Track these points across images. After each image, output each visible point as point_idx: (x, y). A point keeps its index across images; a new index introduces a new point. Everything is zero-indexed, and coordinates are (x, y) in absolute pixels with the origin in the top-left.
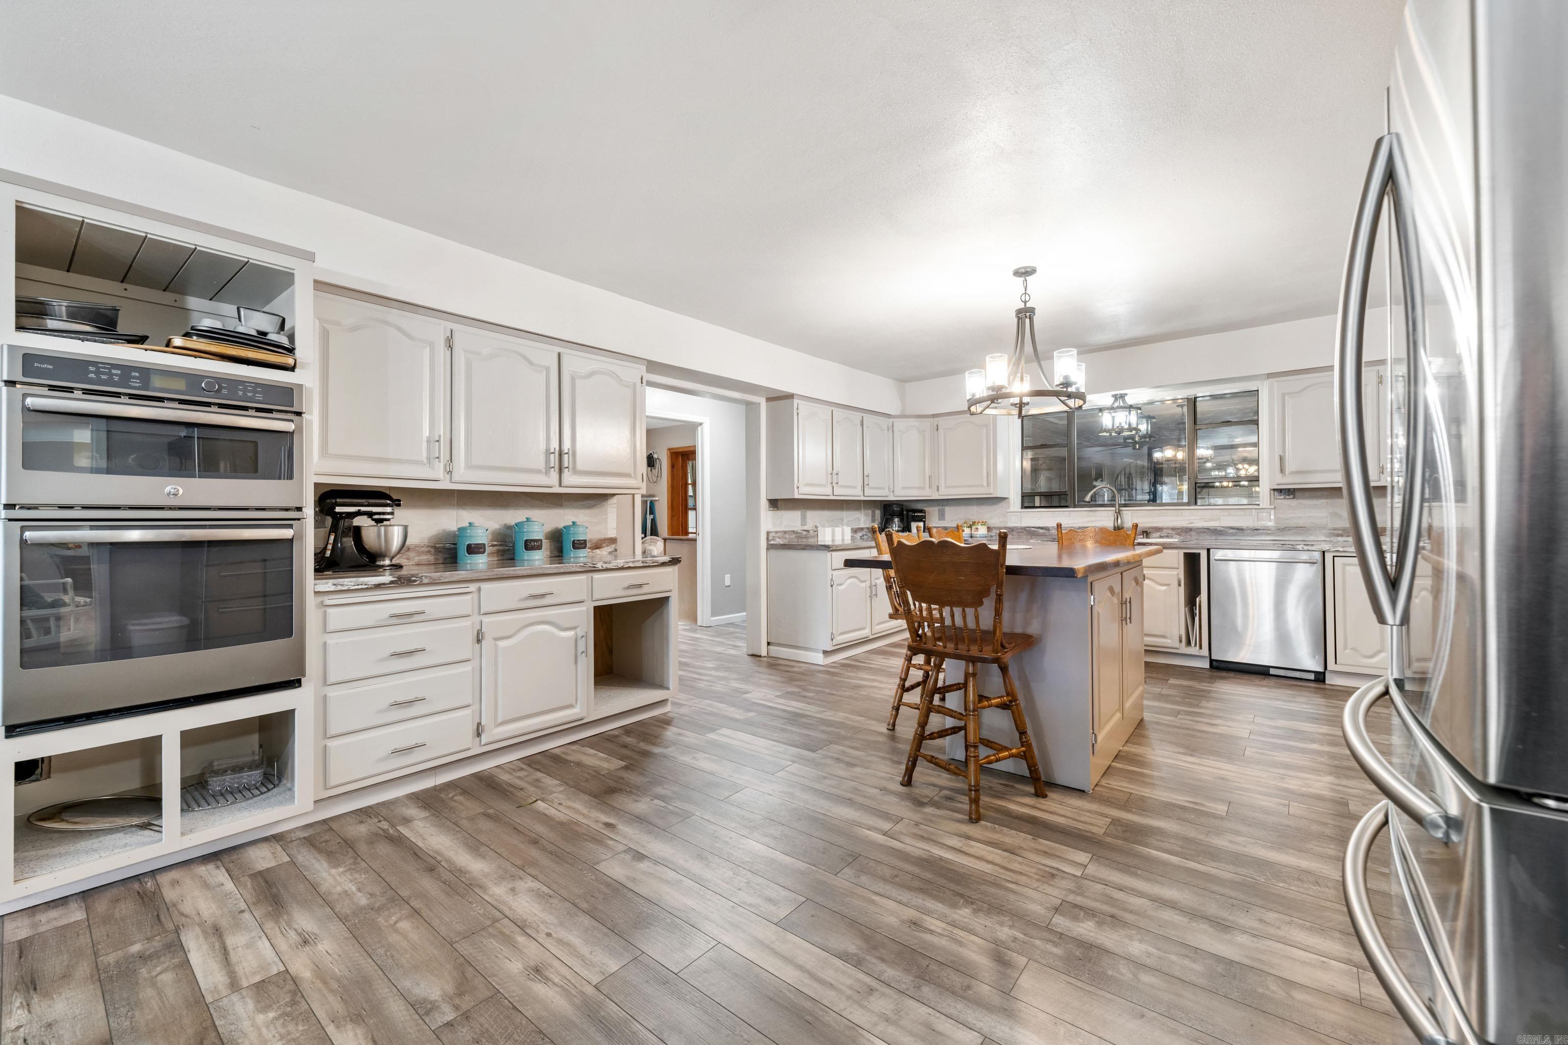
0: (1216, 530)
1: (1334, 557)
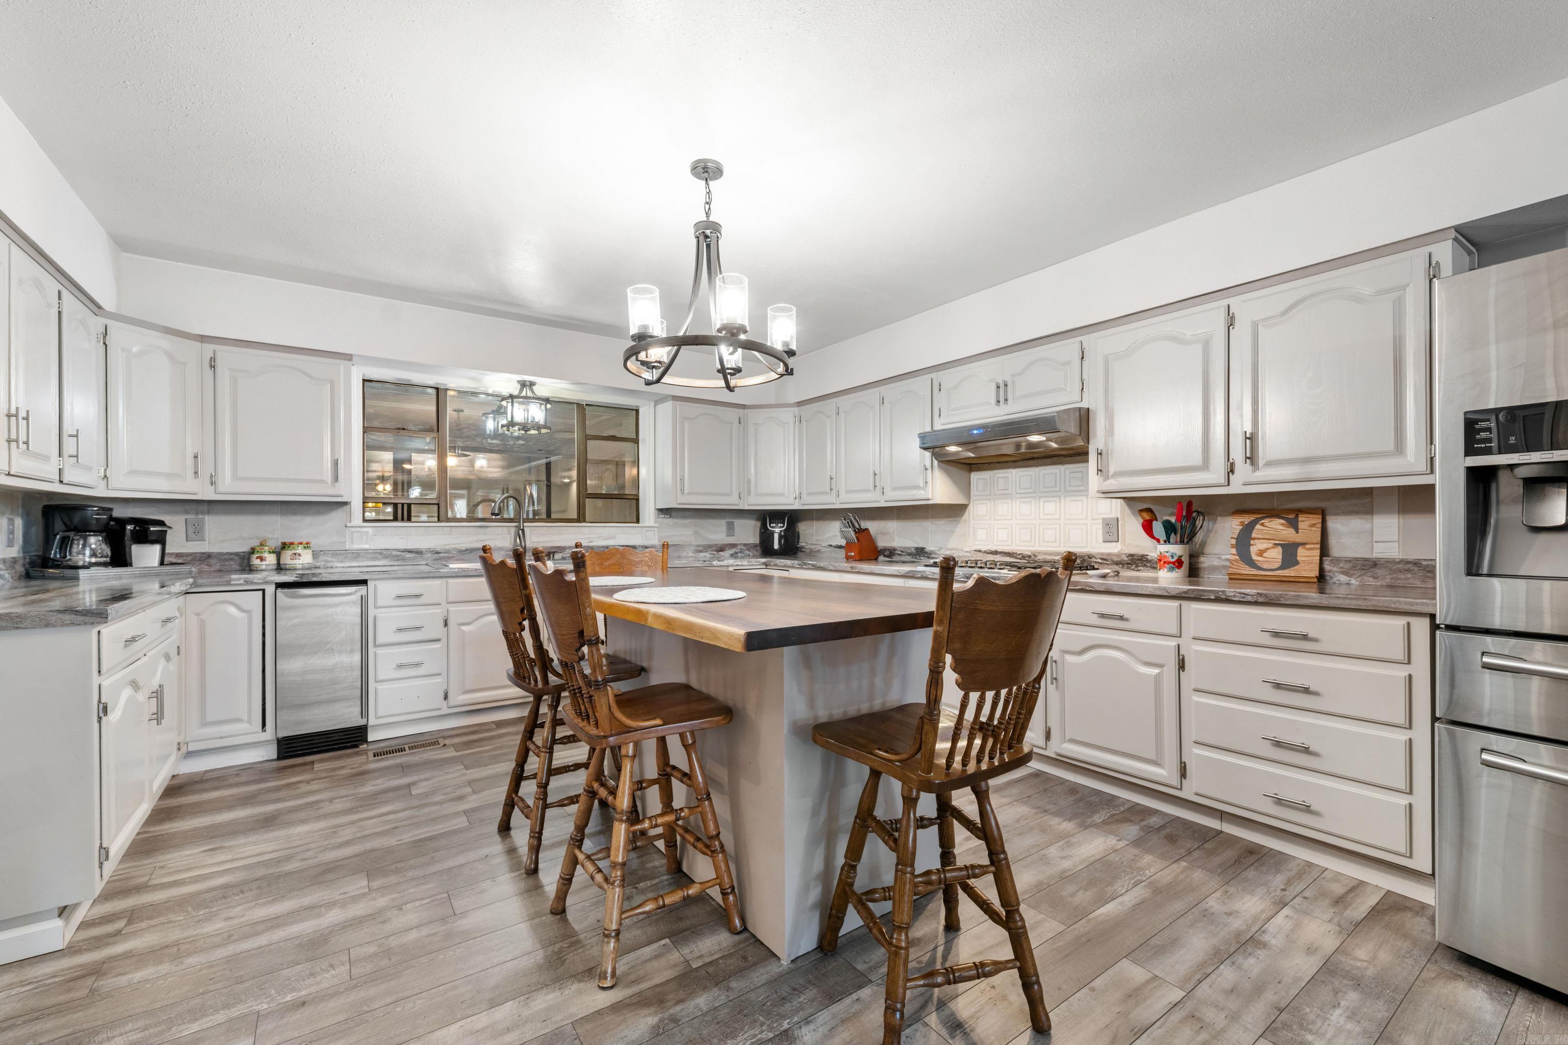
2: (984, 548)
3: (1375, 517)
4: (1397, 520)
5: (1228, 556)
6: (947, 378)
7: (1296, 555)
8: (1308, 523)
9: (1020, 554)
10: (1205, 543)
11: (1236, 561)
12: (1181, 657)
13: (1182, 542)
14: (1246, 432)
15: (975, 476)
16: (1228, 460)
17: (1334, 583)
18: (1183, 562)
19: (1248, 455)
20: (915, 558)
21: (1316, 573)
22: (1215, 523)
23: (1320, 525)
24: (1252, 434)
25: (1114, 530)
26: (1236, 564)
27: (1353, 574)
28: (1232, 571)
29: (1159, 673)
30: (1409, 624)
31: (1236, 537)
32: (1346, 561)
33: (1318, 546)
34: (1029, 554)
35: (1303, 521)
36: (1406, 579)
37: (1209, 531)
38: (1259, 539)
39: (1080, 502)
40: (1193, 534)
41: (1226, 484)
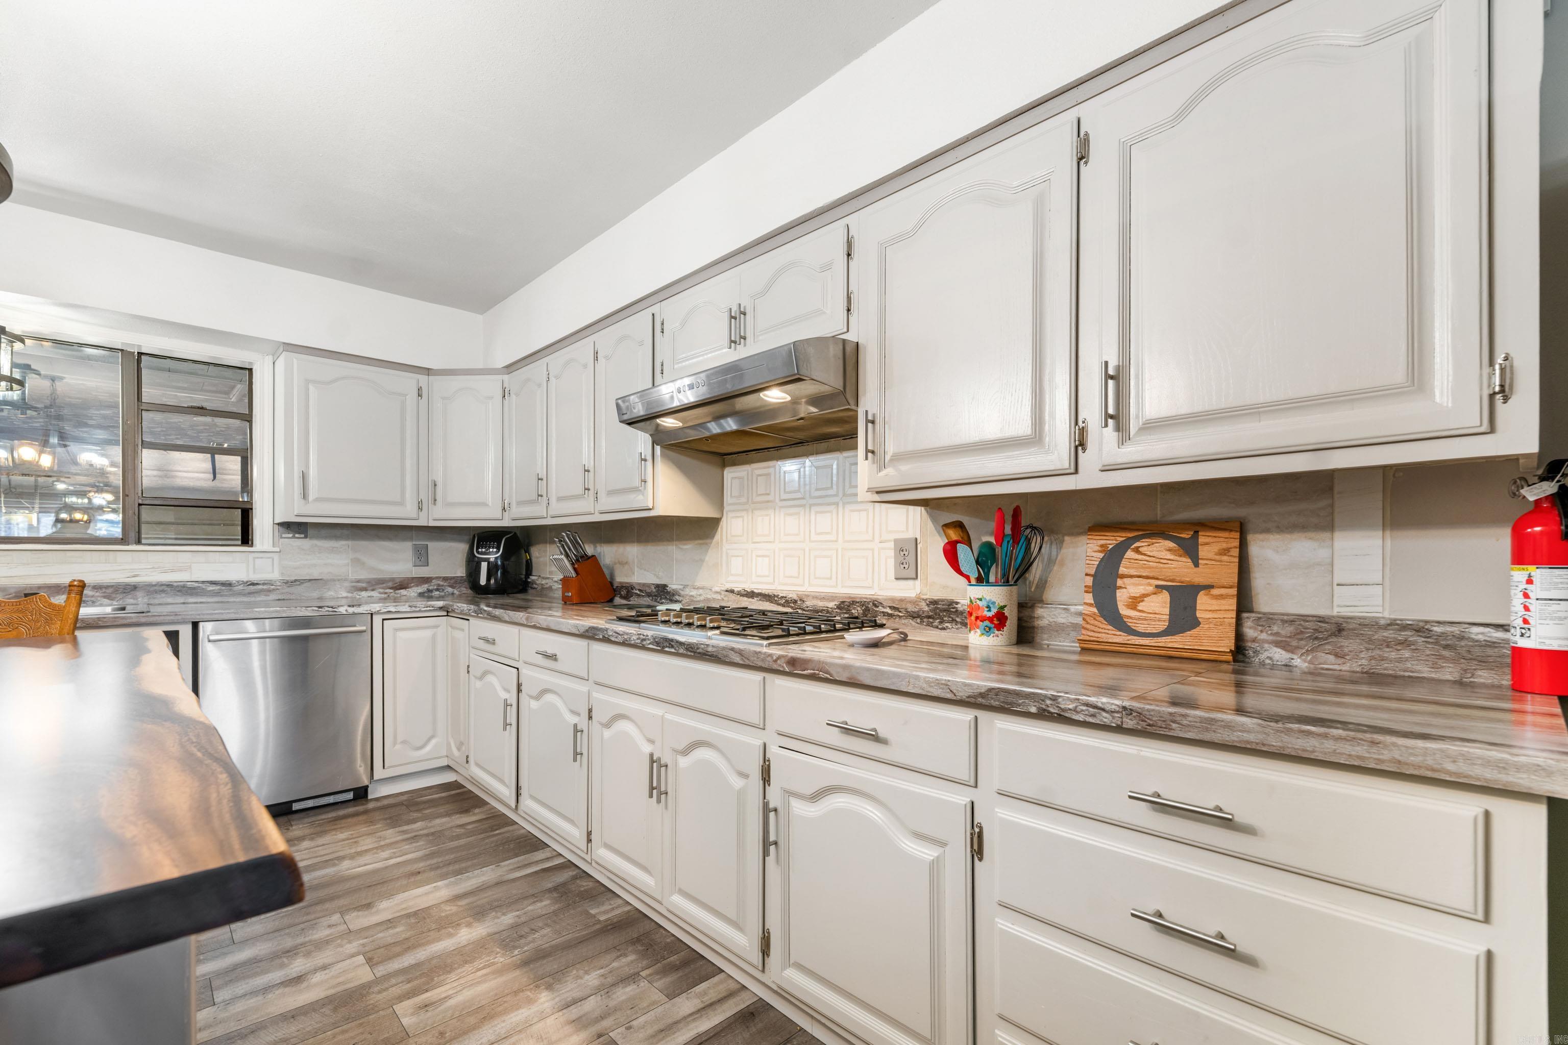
0: (184, 586)
1: (384, 620)
2: (738, 587)
3: (1338, 535)
4: (1379, 542)
5: (1080, 608)
6: (670, 310)
7: (1194, 608)
8: (1216, 548)
9: (782, 597)
10: (1046, 582)
11: (1092, 615)
12: (977, 830)
13: (1006, 583)
14: (1106, 363)
15: (732, 475)
16: (1076, 423)
17: (1262, 664)
18: (1006, 618)
19: (1111, 411)
20: (656, 601)
21: (1228, 644)
22: (1060, 548)
23: (1236, 552)
24: (1118, 368)
25: (911, 559)
26: (1092, 622)
27: (1298, 648)
28: (1086, 635)
29: (938, 857)
30: (1487, 815)
31: (1093, 572)
32: (1284, 622)
33: (1234, 591)
34: (795, 597)
35: (1207, 544)
36: (1400, 660)
37: (1051, 562)
38: (1131, 577)
39: (865, 513)
40: (1025, 567)
41: (1072, 470)
